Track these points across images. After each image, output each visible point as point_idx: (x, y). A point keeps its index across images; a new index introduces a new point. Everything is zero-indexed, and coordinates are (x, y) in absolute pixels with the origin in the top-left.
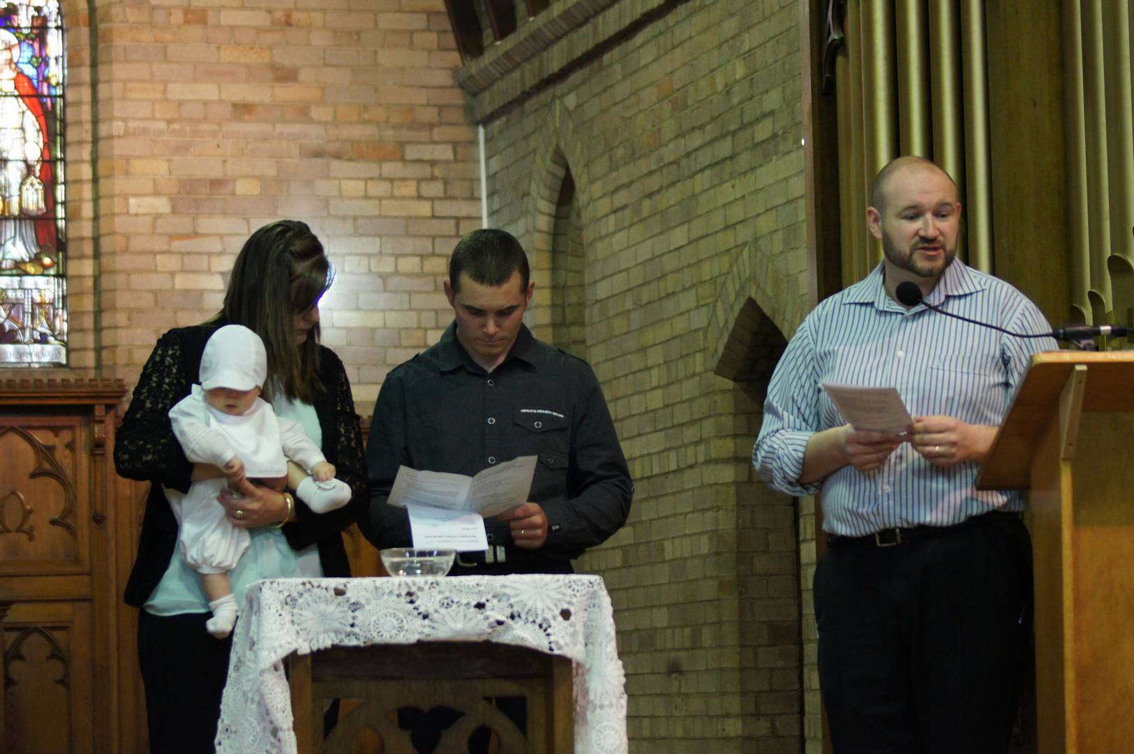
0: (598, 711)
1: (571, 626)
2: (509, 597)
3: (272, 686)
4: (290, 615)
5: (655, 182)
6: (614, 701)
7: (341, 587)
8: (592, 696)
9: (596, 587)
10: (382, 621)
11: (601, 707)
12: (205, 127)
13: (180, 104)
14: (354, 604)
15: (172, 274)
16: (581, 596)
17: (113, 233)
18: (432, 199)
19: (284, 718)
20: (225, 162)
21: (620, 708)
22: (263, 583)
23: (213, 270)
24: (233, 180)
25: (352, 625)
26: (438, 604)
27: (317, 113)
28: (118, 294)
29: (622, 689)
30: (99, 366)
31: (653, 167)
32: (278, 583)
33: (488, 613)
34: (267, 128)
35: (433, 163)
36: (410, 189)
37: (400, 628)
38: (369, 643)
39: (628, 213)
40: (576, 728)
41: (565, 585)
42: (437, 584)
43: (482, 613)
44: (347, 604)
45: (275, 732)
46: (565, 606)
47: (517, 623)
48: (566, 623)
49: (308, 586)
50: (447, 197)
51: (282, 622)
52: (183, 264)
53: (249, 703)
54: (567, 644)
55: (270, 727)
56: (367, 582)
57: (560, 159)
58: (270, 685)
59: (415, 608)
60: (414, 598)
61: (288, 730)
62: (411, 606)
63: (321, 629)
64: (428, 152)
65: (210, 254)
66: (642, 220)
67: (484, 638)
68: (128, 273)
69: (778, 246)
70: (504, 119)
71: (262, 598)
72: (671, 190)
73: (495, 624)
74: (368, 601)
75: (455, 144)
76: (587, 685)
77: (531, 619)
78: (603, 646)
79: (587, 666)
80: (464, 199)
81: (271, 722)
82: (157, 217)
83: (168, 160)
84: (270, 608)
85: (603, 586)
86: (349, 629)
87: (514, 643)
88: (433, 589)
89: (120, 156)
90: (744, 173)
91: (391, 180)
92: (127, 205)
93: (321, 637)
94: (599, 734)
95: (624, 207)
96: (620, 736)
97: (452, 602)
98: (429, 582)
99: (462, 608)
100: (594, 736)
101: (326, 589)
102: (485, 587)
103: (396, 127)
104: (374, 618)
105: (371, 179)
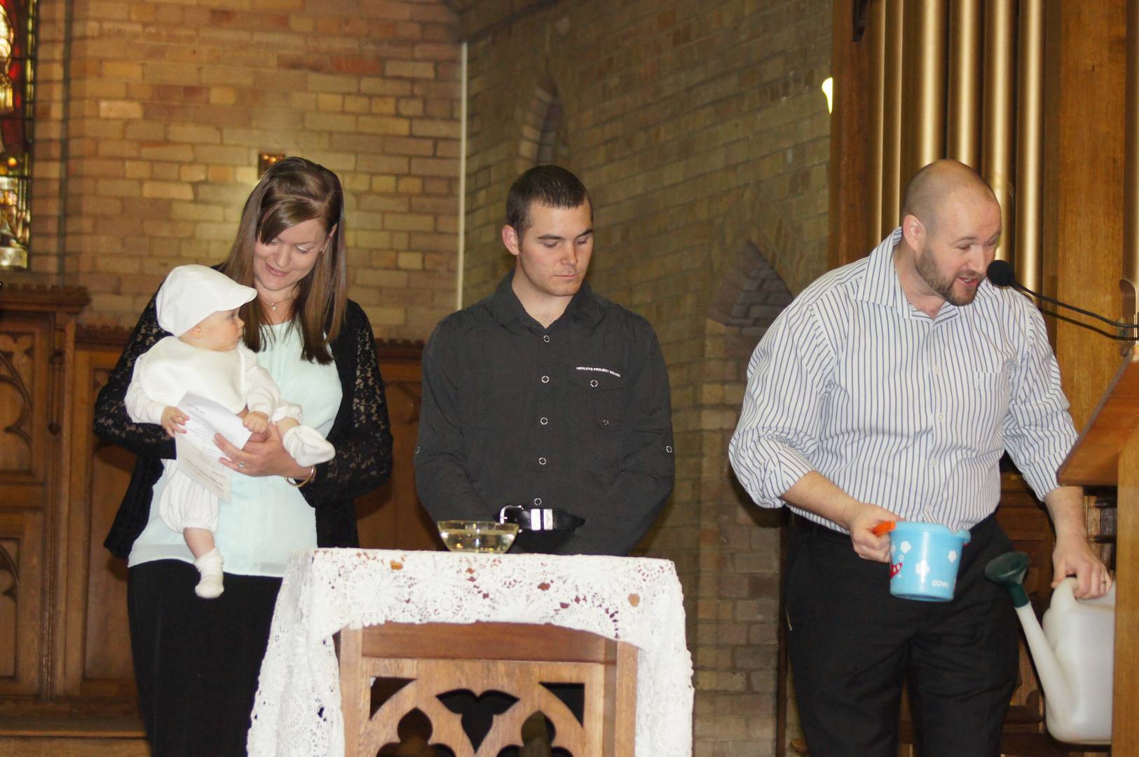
0: (664, 703)
1: (638, 612)
2: (575, 579)
3: (322, 662)
4: (343, 587)
5: (649, 116)
6: (681, 694)
7: (398, 560)
9: (667, 573)
10: (440, 598)
11: (667, 700)
12: (182, 32)
13: (157, 7)
14: (411, 579)
15: (141, 182)
16: (651, 581)
17: (81, 136)
18: (410, 118)
19: (333, 698)
20: (200, 69)
21: (686, 703)
23: (184, 178)
24: (208, 89)
25: (408, 601)
26: (500, 584)
27: (295, 23)
28: (84, 199)
29: (689, 682)
30: (61, 272)
31: (650, 100)
33: (552, 594)
34: (244, 36)
35: (413, 81)
36: (388, 106)
37: (459, 606)
38: (425, 621)
41: (635, 570)
42: (500, 562)
43: (545, 595)
44: (404, 579)
46: (634, 591)
47: (582, 606)
48: (634, 610)
49: (363, 557)
50: (426, 116)
51: (335, 595)
52: (152, 171)
54: (634, 632)
55: (316, 707)
56: (426, 556)
57: (549, 84)
59: (475, 587)
60: (475, 575)
61: (336, 710)
62: (472, 584)
63: (375, 604)
64: (408, 70)
65: (181, 163)
66: (635, 154)
67: (546, 621)
68: (96, 178)
70: (489, 40)
71: (314, 568)
72: (669, 125)
74: (426, 577)
75: (437, 63)
77: (597, 603)
78: (672, 635)
80: (444, 119)
81: (318, 701)
82: (128, 122)
83: (143, 65)
84: (322, 579)
85: (674, 572)
86: (404, 605)
87: (578, 628)
88: (495, 567)
89: (93, 58)
90: (749, 113)
91: (370, 97)
92: (98, 107)
93: (374, 613)
95: (616, 139)
96: (684, 731)
97: (515, 581)
98: (491, 559)
99: (525, 588)
101: (383, 562)
102: (550, 567)
103: (377, 42)
104: (432, 595)
105: (349, 94)
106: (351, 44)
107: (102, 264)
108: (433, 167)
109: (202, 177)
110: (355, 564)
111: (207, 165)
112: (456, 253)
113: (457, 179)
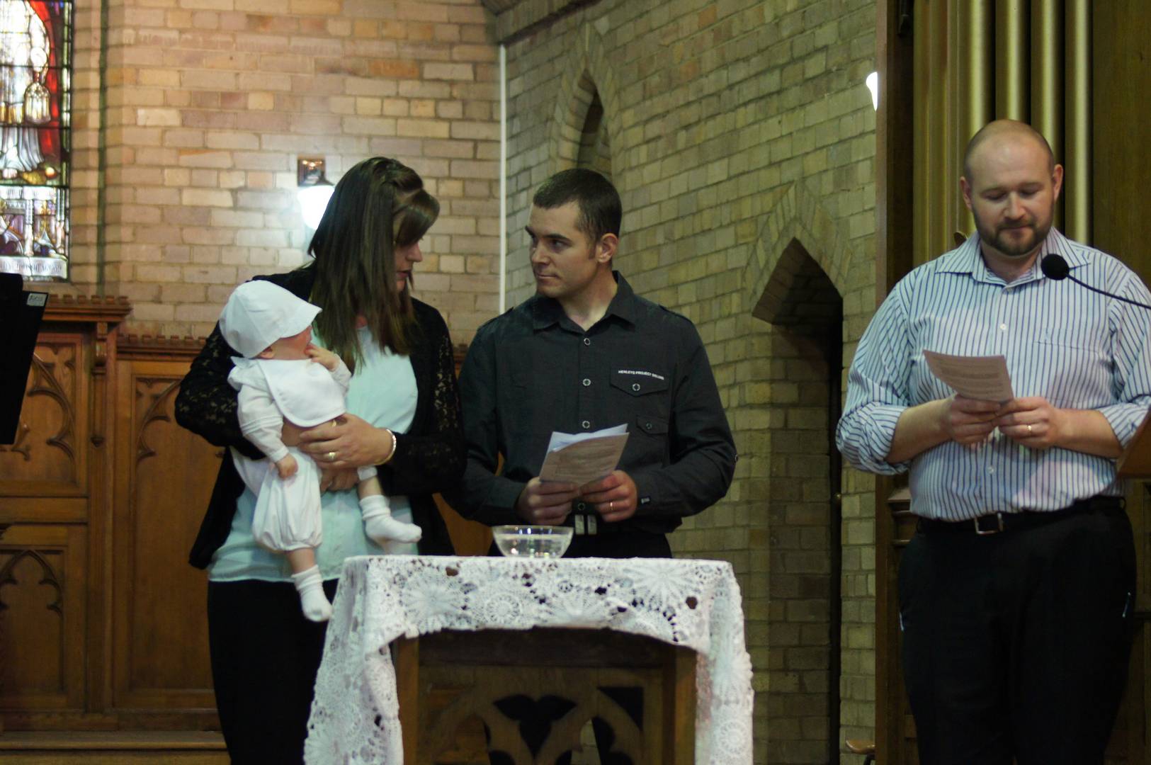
0: (723, 707)
1: (697, 615)
2: (632, 582)
3: (379, 671)
4: (398, 595)
5: (691, 114)
6: (741, 697)
7: (454, 567)
8: (717, 691)
9: (724, 574)
10: (497, 604)
11: (727, 703)
12: (218, 38)
13: (193, 13)
14: (466, 585)
15: (180, 189)
16: (708, 583)
17: (119, 145)
18: (450, 120)
19: (390, 706)
20: (237, 75)
21: (746, 704)
22: (370, 560)
23: (222, 186)
24: (246, 94)
25: (464, 608)
26: (557, 588)
27: (334, 27)
28: (123, 208)
29: (749, 684)
30: (101, 281)
31: (692, 98)
32: (387, 561)
33: (609, 598)
34: (282, 41)
35: (452, 83)
36: (427, 109)
37: (516, 612)
38: (481, 628)
39: (661, 144)
40: (697, 724)
41: (692, 571)
42: (556, 566)
43: (602, 599)
44: (459, 586)
45: (378, 720)
46: (691, 594)
47: (639, 610)
48: (692, 612)
49: (418, 565)
50: (465, 119)
51: (390, 603)
52: (191, 179)
53: (351, 688)
54: (692, 635)
55: (373, 716)
56: (482, 561)
57: (589, 84)
58: (376, 670)
59: (531, 592)
60: (531, 580)
61: (394, 719)
62: (527, 589)
63: (431, 612)
64: (446, 72)
65: (219, 170)
66: (678, 152)
67: (603, 625)
68: (134, 187)
69: (827, 186)
70: (528, 40)
71: (369, 576)
72: (711, 123)
73: (617, 611)
74: (482, 583)
75: (475, 64)
76: (711, 678)
77: (654, 607)
78: (731, 638)
79: (711, 658)
80: (483, 121)
81: (375, 709)
82: (166, 129)
83: (179, 71)
84: (377, 587)
85: (732, 574)
86: (460, 612)
87: (636, 631)
88: (551, 572)
89: (130, 66)
90: (793, 109)
91: (409, 100)
92: (136, 118)
93: (430, 620)
94: (724, 731)
95: (659, 137)
96: (745, 734)
97: (571, 586)
98: (548, 564)
99: (582, 593)
100: (718, 732)
101: (438, 568)
102: (607, 570)
103: (415, 45)
104: (488, 601)
105: (388, 97)
106: (388, 48)
107: (143, 273)
108: (473, 170)
109: (242, 183)
110: (410, 570)
111: (246, 171)
112: (498, 256)
113: (498, 181)
